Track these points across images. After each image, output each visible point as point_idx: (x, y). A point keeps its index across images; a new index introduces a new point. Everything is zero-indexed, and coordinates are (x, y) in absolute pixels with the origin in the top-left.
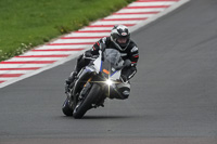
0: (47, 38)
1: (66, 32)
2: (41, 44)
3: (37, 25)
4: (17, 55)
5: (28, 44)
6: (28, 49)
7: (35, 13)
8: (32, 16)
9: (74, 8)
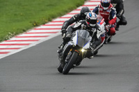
0: (25, 29)
1: (37, 25)
2: (21, 33)
3: (18, 21)
4: (6, 40)
5: (13, 33)
6: (13, 36)
7: (17, 13)
8: (15, 15)
9: (42, 10)
